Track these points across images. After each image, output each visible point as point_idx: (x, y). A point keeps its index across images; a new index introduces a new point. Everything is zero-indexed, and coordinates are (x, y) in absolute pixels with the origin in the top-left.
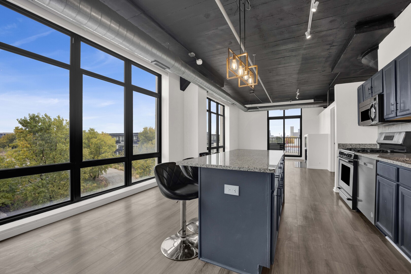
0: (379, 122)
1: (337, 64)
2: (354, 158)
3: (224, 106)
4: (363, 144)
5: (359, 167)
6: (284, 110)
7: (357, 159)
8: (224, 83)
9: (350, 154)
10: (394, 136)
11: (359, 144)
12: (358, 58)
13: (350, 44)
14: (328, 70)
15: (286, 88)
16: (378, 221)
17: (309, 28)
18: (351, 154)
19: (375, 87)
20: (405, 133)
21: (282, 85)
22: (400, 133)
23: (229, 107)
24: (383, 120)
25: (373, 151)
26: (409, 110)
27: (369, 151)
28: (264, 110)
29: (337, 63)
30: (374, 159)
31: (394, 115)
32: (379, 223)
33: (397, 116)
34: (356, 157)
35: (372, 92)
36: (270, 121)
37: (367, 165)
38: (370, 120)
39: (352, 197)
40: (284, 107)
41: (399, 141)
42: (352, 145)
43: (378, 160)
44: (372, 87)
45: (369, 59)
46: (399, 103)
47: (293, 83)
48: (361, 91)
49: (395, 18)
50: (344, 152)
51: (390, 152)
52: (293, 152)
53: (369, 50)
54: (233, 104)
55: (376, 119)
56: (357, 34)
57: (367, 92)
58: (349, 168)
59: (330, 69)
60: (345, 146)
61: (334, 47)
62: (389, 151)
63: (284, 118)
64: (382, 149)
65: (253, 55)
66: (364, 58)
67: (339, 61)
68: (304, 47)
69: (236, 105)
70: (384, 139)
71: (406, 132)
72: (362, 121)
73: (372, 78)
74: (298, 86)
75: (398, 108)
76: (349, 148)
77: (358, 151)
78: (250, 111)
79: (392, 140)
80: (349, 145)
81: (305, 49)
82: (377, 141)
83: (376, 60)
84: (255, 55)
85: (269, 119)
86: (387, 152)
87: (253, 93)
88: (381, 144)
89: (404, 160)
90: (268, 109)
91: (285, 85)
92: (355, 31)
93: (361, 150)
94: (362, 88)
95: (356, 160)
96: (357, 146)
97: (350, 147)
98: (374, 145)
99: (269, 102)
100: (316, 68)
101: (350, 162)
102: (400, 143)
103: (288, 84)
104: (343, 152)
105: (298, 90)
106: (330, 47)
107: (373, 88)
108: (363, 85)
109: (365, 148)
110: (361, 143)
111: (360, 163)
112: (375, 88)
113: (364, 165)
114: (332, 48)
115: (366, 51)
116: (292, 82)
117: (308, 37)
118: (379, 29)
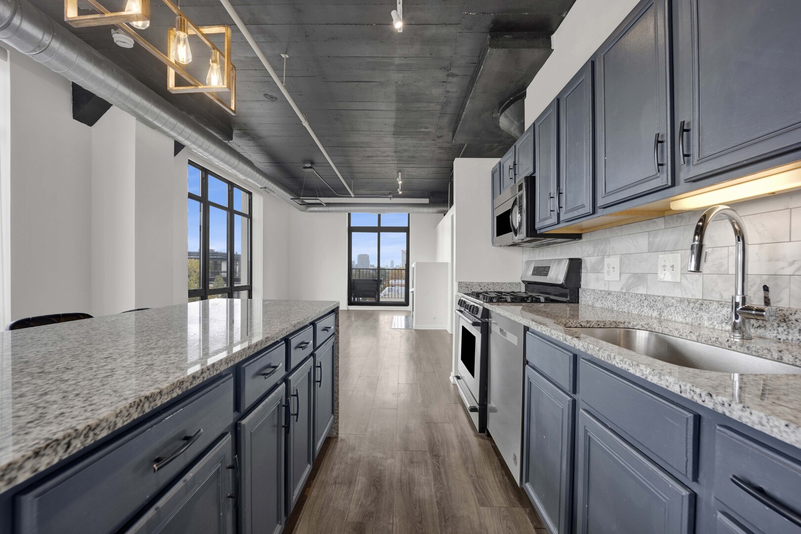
0: (527, 236)
1: (461, 122)
2: (482, 317)
3: (250, 194)
4: (499, 283)
5: (491, 334)
6: (379, 213)
7: (488, 318)
8: (232, 131)
9: (476, 305)
10: (549, 267)
11: (493, 283)
12: (494, 115)
13: (480, 75)
14: (447, 134)
15: (377, 165)
16: (527, 481)
17: (399, 3)
18: (477, 307)
19: (520, 163)
20: (568, 261)
21: (368, 157)
22: (560, 261)
23: (262, 198)
24: (533, 232)
25: (517, 299)
26: (584, 207)
27: (509, 299)
28: (341, 211)
29: (460, 120)
30: (520, 324)
31: (554, 220)
32: (528, 487)
33: (559, 222)
34: (486, 313)
35: (515, 175)
36: (353, 234)
37: (505, 334)
38: (512, 233)
39: (479, 404)
40: (378, 208)
41: (559, 277)
42: (481, 285)
43: (528, 328)
44: (515, 164)
45: (510, 118)
46: (564, 193)
47: (387, 156)
48: (497, 175)
49: (553, 33)
50: (466, 300)
51: (544, 301)
52: (396, 297)
53: (512, 99)
54: (265, 188)
55: (521, 231)
56: (493, 48)
57: (507, 174)
58: (474, 338)
59: (451, 134)
60: (469, 287)
61: (454, 79)
62: (542, 299)
63: (379, 229)
64: (530, 294)
65: (283, 56)
66: (503, 114)
67: (463, 116)
68: (397, 61)
69: (273, 192)
70: (533, 274)
71: (571, 260)
72: (498, 235)
73: (515, 146)
74: (399, 165)
75: (563, 204)
76: (474, 292)
77: (491, 300)
78: (311, 211)
79: (546, 275)
80: (477, 284)
81: (400, 68)
82: (521, 278)
83: (522, 121)
84: (288, 57)
85: (351, 230)
86: (538, 301)
87: (310, 167)
88: (528, 284)
89: (577, 324)
90: (347, 208)
91: (374, 159)
92: (490, 42)
93: (496, 297)
94: (498, 169)
95: (487, 320)
96: (489, 287)
97: (478, 290)
98: (518, 284)
99: (347, 195)
100: (426, 128)
101: (475, 324)
102: (561, 283)
103: (378, 158)
104: (464, 301)
105: (400, 173)
106: (448, 75)
107: (516, 166)
108: (500, 162)
109: (503, 290)
110: (495, 281)
111: (492, 329)
112: (520, 166)
113: (499, 333)
114: (450, 79)
115: (506, 101)
116: (385, 155)
117: (398, 25)
118: (529, 47)
